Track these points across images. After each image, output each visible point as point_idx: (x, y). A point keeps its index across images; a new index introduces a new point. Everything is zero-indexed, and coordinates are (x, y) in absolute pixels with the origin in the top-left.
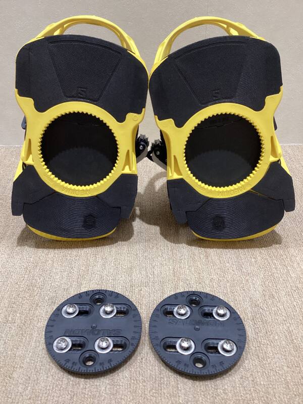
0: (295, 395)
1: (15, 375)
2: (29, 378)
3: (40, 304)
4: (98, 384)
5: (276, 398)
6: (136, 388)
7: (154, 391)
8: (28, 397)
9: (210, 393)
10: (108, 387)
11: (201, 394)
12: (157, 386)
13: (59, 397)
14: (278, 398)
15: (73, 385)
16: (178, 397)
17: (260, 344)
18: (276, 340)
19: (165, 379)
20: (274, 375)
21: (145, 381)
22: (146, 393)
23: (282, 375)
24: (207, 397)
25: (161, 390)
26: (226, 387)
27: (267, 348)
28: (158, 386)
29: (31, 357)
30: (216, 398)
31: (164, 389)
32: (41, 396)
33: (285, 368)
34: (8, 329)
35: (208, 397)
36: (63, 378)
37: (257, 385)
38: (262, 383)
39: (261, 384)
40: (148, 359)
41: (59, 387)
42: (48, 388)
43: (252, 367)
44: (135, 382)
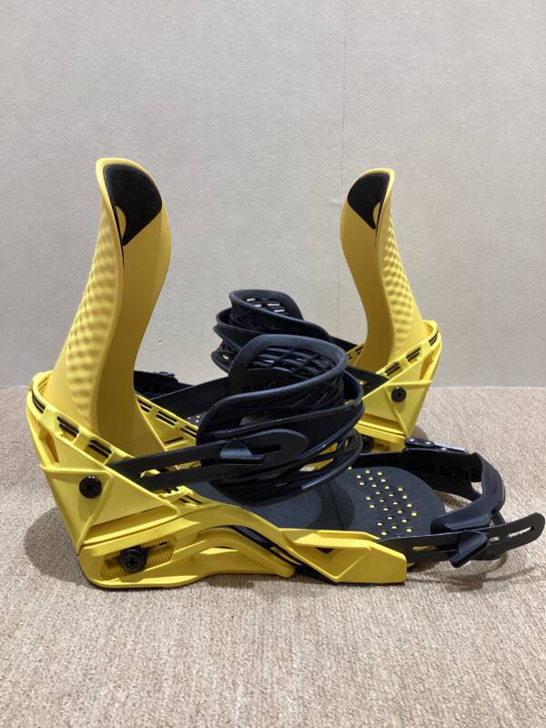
0: (490, 661)
1: (18, 634)
2: (42, 637)
3: (67, 555)
4: (156, 645)
5: (456, 664)
6: (220, 650)
7: (250, 654)
8: (38, 659)
9: (346, 657)
10: (175, 648)
11: (329, 658)
12: (256, 648)
13: (89, 659)
14: (460, 665)
15: (115, 646)
16: (289, 662)
17: (431, 602)
18: (459, 598)
19: (270, 641)
20: (455, 639)
21: (236, 643)
22: (237, 655)
23: (468, 639)
24: (339, 663)
25: (263, 652)
26: (373, 651)
27: (443, 607)
28: (258, 647)
29: (48, 613)
30: (355, 663)
31: (267, 651)
32: (59, 657)
33: (473, 631)
34: (13, 582)
35: (342, 662)
36: (98, 638)
37: (425, 648)
38: (434, 646)
39: (432, 648)
40: (243, 617)
41: (91, 647)
42: (73, 648)
43: (417, 628)
44: (220, 643)
